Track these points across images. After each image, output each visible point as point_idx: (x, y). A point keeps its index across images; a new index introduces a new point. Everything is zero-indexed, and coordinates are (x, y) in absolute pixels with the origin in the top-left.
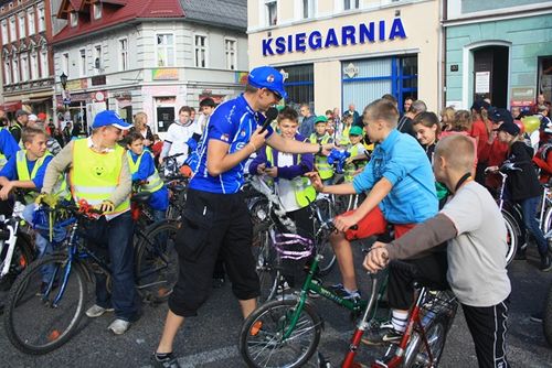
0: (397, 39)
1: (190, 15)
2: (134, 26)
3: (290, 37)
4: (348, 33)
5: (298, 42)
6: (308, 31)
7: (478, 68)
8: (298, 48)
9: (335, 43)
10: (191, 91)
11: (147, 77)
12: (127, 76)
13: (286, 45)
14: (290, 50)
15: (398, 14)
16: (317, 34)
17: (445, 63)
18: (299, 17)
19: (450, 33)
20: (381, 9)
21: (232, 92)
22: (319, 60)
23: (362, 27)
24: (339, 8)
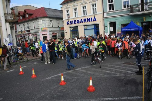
0: (95, 21)
1: (49, 16)
2: (37, 19)
3: (73, 21)
4: (85, 20)
5: (74, 22)
6: (77, 20)
7: (110, 26)
8: (75, 23)
9: (82, 22)
10: (50, 32)
11: (40, 30)
12: (35, 30)
13: (72, 23)
14: (73, 24)
15: (95, 16)
16: (79, 20)
17: (104, 25)
18: (74, 17)
19: (105, 20)
20: (91, 15)
21: (59, 32)
22: (79, 26)
23: (88, 19)
24: (83, 15)
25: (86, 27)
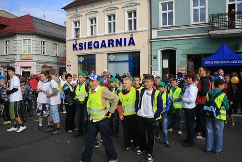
0: (131, 46)
1: (39, 32)
2: (13, 35)
3: (85, 43)
4: (111, 42)
5: (89, 45)
6: (93, 40)
7: (163, 58)
8: (89, 48)
9: (105, 46)
10: (38, 64)
11: (18, 58)
12: (8, 57)
13: (84, 46)
14: (85, 48)
15: (132, 35)
16: (97, 42)
17: (151, 55)
18: (89, 35)
19: (153, 44)
20: (125, 33)
21: (56, 65)
22: (98, 53)
23: (117, 40)
24: (107, 32)
25: (112, 58)
